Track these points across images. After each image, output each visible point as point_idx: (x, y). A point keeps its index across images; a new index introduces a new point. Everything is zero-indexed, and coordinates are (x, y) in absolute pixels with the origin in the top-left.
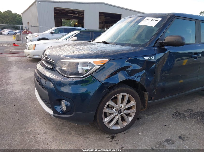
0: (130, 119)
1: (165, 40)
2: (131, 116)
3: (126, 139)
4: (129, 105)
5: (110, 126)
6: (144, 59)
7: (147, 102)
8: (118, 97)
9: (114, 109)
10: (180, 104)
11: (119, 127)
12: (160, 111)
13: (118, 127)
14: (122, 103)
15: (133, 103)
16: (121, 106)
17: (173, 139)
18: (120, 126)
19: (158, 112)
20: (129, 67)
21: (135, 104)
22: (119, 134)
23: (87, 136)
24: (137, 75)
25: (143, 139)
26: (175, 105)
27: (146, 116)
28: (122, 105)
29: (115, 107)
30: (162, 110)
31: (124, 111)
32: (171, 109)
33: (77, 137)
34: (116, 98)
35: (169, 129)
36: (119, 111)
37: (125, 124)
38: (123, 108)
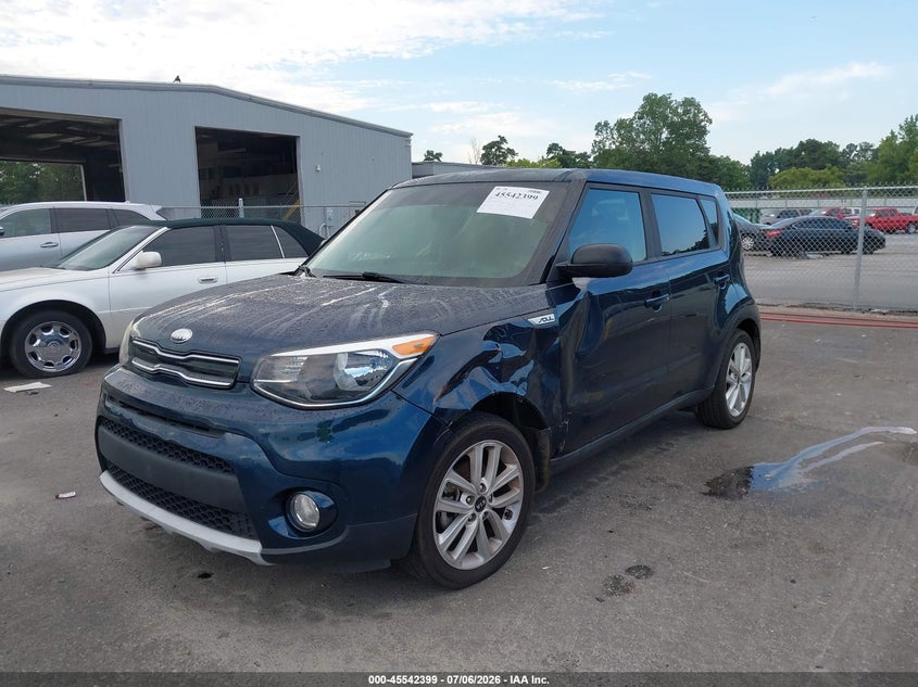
0: (509, 525)
1: (575, 260)
2: (509, 516)
3: (512, 593)
4: (503, 480)
5: (455, 558)
6: (530, 323)
7: (546, 462)
8: (470, 455)
9: (464, 498)
10: (627, 462)
11: (479, 561)
12: (575, 494)
13: (477, 558)
14: (483, 475)
15: (513, 470)
16: (482, 484)
17: (644, 563)
18: (483, 555)
19: (572, 498)
20: (494, 353)
21: (519, 474)
22: (482, 583)
23: (379, 611)
24: (517, 376)
25: (561, 582)
26: (614, 468)
27: (541, 515)
28: (484, 480)
29: (467, 491)
30: (581, 487)
31: (491, 501)
32: (607, 483)
33: (349, 621)
34: (466, 459)
35: (623, 540)
36: (477, 504)
37: (497, 545)
38: (489, 492)
